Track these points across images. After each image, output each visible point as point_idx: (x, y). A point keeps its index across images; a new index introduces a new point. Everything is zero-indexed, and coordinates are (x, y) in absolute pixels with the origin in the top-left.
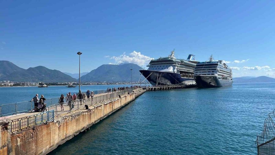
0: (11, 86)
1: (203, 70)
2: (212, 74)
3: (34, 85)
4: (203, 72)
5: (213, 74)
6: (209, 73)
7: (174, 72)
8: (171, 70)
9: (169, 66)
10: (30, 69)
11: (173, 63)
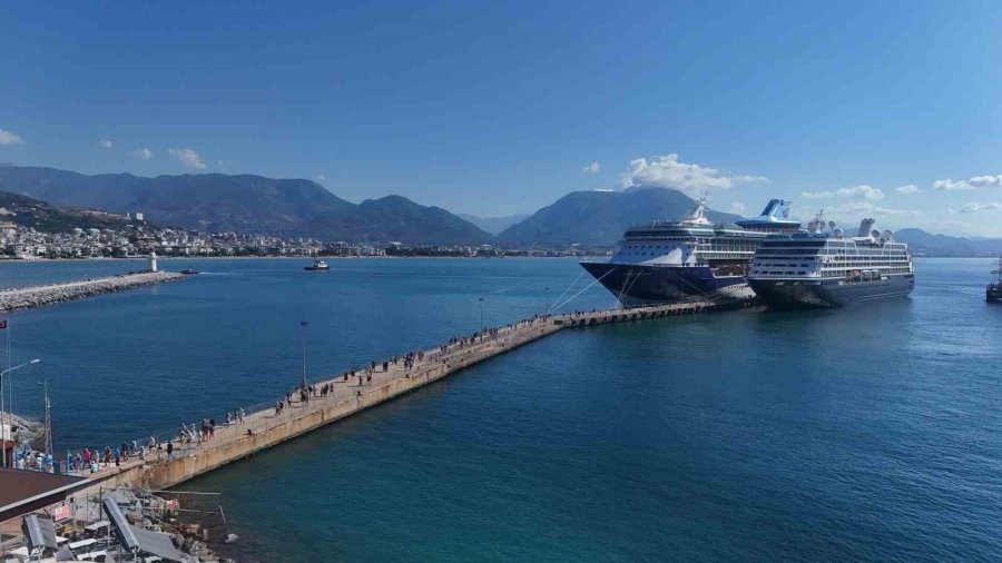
0: (313, 255)
1: (774, 258)
2: (800, 273)
3: (372, 253)
4: (775, 265)
5: (803, 273)
6: (790, 269)
7: (688, 264)
8: (675, 258)
9: (674, 248)
10: (368, 203)
11: (686, 240)
